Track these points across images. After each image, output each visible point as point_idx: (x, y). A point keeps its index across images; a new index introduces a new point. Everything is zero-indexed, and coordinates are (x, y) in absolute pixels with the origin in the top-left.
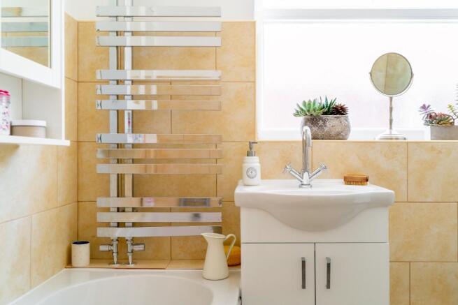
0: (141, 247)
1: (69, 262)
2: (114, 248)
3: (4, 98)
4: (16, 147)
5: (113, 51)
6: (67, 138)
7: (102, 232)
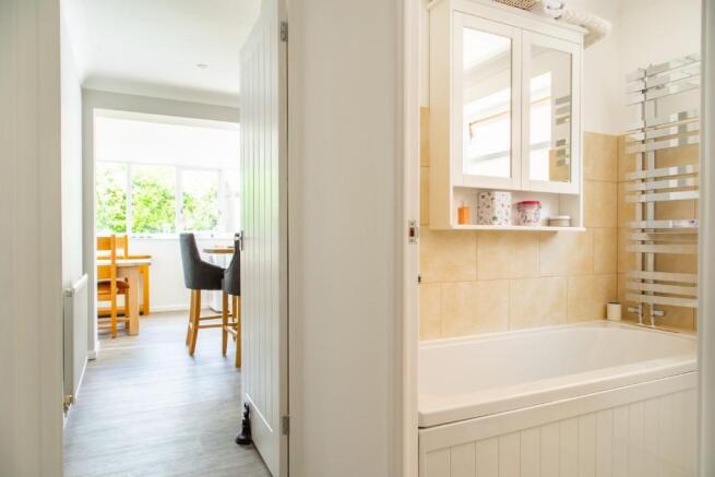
0: (660, 313)
1: (605, 316)
2: (640, 311)
4: (555, 232)
6: (584, 226)
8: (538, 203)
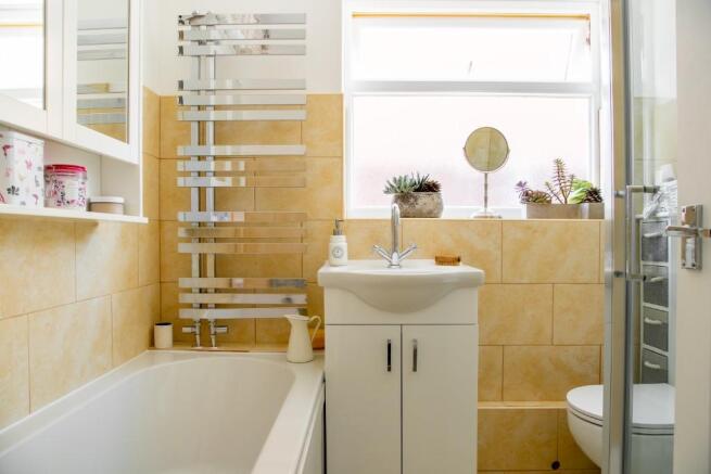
0: (224, 330)
1: (152, 343)
2: (197, 330)
3: (81, 174)
4: (94, 224)
5: (195, 126)
7: (185, 314)
8: (83, 168)
